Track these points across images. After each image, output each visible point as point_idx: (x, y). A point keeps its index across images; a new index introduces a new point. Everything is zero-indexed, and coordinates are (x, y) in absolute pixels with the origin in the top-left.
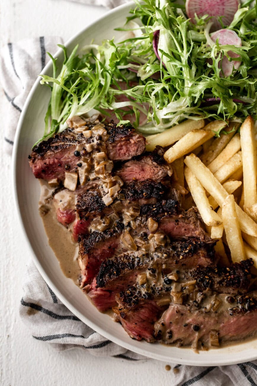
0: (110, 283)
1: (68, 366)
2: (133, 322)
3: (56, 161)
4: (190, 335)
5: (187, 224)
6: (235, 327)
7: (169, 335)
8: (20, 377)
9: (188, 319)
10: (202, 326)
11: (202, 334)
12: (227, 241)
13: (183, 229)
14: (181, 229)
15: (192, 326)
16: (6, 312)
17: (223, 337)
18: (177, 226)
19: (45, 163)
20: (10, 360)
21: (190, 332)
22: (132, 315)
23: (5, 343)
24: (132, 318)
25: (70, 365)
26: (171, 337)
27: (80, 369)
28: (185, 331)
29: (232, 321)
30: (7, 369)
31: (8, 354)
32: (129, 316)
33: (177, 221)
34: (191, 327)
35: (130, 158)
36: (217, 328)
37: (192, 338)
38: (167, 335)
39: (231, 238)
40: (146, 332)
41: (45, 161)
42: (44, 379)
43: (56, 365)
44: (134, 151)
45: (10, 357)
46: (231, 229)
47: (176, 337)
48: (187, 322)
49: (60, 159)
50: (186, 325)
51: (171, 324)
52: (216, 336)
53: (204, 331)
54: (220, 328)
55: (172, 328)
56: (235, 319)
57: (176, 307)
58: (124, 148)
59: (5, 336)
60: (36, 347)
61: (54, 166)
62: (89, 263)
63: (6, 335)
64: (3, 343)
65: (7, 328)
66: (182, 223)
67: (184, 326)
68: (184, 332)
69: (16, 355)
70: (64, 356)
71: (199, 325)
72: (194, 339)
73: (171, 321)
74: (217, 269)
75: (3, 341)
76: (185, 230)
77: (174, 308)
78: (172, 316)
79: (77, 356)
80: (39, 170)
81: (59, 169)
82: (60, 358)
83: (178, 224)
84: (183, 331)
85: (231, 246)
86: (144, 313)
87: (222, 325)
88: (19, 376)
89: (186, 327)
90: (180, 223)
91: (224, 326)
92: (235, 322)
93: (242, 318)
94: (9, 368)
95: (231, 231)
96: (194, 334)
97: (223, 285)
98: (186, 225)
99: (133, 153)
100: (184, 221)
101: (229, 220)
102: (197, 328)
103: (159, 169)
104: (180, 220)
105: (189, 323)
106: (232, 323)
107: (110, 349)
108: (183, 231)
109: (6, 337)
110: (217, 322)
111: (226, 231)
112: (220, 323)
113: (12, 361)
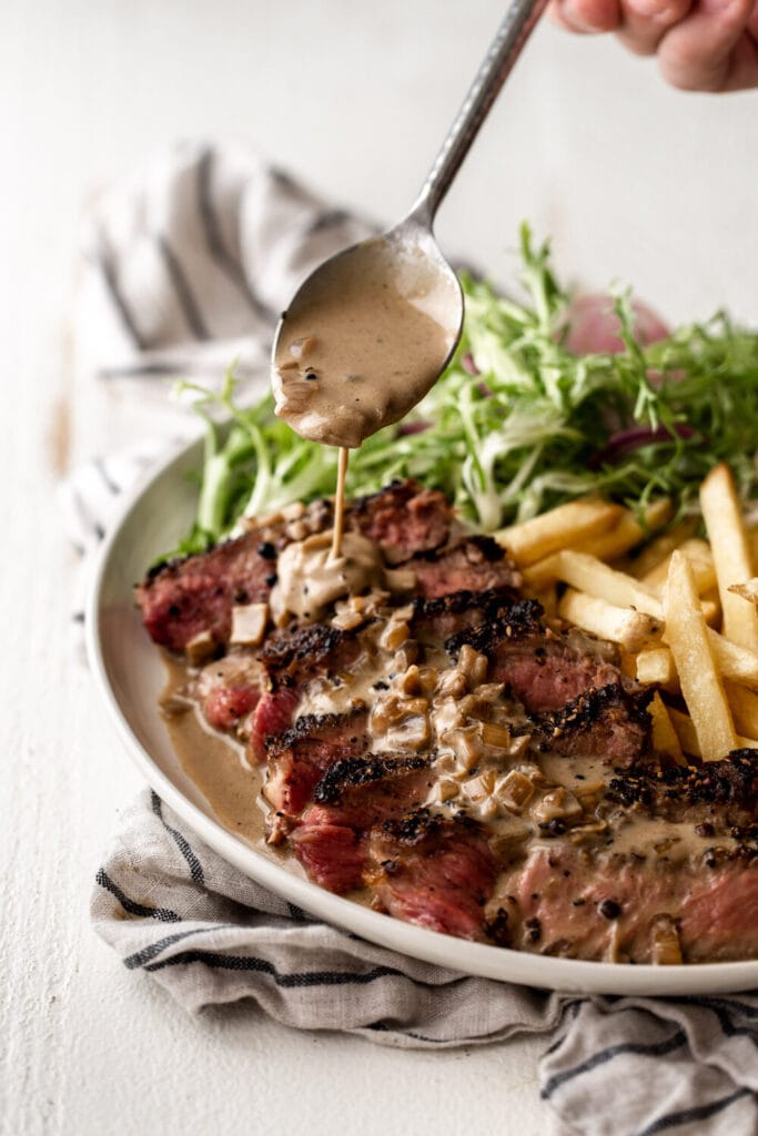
0: (354, 795)
1: (229, 1063)
2: (424, 885)
3: (208, 581)
4: (592, 933)
5: (569, 661)
6: (726, 901)
7: (532, 930)
8: (84, 1084)
9: (584, 887)
10: (627, 906)
11: (628, 928)
12: (684, 695)
13: (558, 680)
14: (554, 680)
15: (600, 907)
16: (50, 952)
17: (694, 943)
18: (540, 670)
19: (179, 587)
20: (54, 1049)
21: (593, 922)
22: (420, 866)
23: (44, 1013)
24: (421, 876)
25: (234, 1062)
26: (536, 938)
27: (266, 1069)
28: (577, 920)
29: (714, 887)
30: (44, 1066)
31: (51, 1037)
32: (411, 867)
33: (540, 652)
34: (596, 911)
35: (409, 555)
36: (673, 910)
37: (599, 942)
38: (527, 933)
39: (695, 683)
40: (460, 912)
41: (178, 582)
42: (154, 1090)
43: (193, 1061)
44: (419, 537)
45: (54, 1043)
46: (691, 652)
47: (551, 936)
48: (583, 894)
49: (219, 576)
50: (580, 903)
51: (536, 901)
52: (672, 934)
53: (635, 918)
54: (682, 910)
55: (541, 912)
56: (722, 879)
57: (547, 850)
58: (392, 529)
59: (43, 997)
60: (136, 1022)
61: (204, 595)
62: (294, 771)
63: (46, 997)
64: (37, 1013)
65: (51, 983)
66: (554, 658)
67: (576, 904)
68: (575, 921)
69: (75, 1038)
70: (218, 1043)
71: (620, 901)
72: (607, 943)
73: (536, 891)
74: (662, 770)
75: (37, 1008)
76: (565, 680)
77: (542, 853)
78: (536, 877)
79: (259, 1042)
80: (162, 605)
81: (218, 603)
82: (208, 1047)
83: (542, 664)
84: (571, 917)
85: (697, 709)
86: (455, 863)
87: (685, 901)
88: (80, 1082)
89: (581, 909)
90: (548, 660)
91: (692, 903)
92: (722, 888)
93: (744, 877)
94: (51, 1067)
95: (691, 659)
96: (606, 927)
97: (680, 799)
98: (567, 665)
99: (415, 545)
100: (559, 651)
101: (683, 625)
102: (613, 911)
103: (487, 575)
104: (549, 650)
105: (589, 897)
106: (715, 891)
107: (358, 1000)
108: (560, 687)
109: (45, 1003)
110: (671, 894)
111: (678, 664)
112: (682, 895)
113: (61, 1051)
